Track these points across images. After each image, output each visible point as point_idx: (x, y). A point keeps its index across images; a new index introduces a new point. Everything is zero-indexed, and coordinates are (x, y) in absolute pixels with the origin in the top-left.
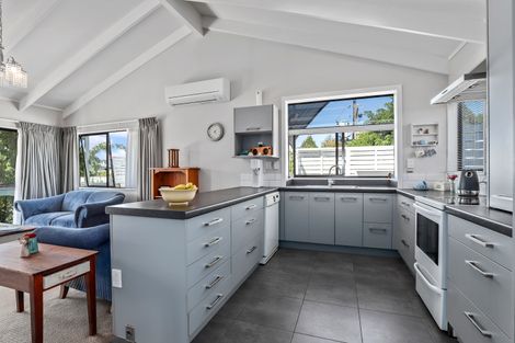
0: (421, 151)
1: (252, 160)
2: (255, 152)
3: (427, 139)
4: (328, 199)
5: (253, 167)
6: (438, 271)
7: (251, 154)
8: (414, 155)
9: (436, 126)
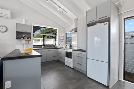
0: (61, 41)
1: (23, 41)
2: (24, 38)
3: (62, 39)
4: (45, 51)
5: (23, 43)
6: (71, 60)
7: (22, 39)
8: (60, 41)
9: (63, 36)
